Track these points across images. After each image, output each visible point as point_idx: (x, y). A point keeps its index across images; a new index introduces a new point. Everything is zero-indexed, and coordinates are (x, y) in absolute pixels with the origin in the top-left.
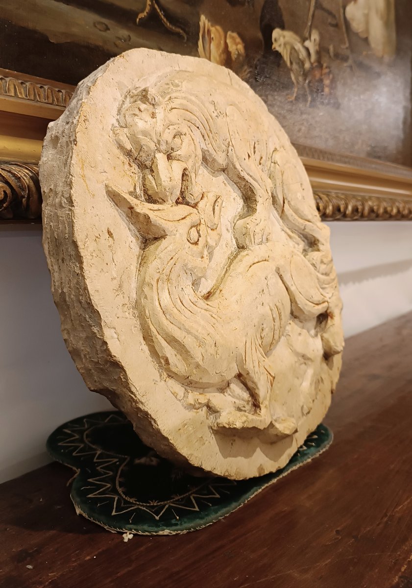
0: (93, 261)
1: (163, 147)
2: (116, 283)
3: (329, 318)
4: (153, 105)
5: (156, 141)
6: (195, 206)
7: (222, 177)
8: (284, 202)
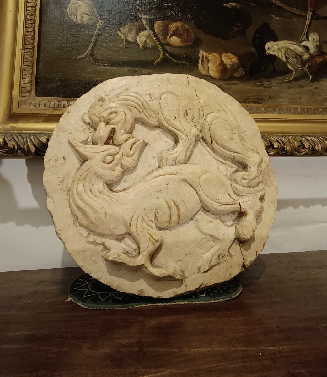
0: (49, 170)
1: (102, 119)
2: (60, 179)
3: (244, 216)
4: (102, 101)
5: (98, 117)
6: (120, 145)
7: (158, 131)
8: (212, 142)
